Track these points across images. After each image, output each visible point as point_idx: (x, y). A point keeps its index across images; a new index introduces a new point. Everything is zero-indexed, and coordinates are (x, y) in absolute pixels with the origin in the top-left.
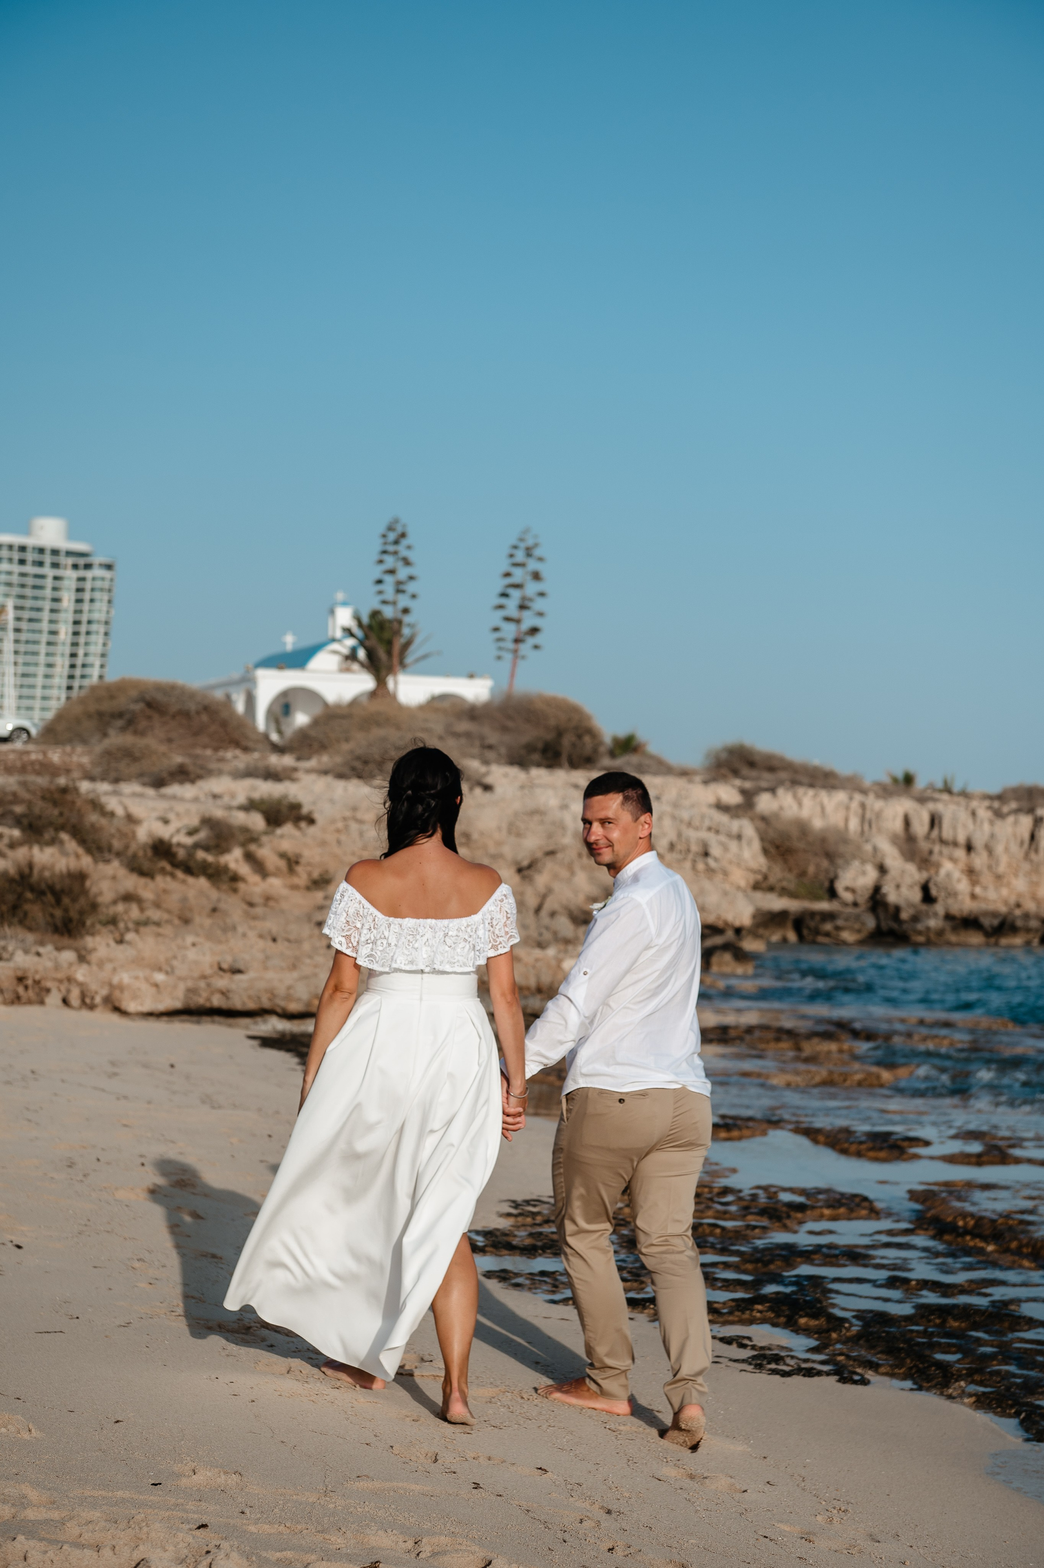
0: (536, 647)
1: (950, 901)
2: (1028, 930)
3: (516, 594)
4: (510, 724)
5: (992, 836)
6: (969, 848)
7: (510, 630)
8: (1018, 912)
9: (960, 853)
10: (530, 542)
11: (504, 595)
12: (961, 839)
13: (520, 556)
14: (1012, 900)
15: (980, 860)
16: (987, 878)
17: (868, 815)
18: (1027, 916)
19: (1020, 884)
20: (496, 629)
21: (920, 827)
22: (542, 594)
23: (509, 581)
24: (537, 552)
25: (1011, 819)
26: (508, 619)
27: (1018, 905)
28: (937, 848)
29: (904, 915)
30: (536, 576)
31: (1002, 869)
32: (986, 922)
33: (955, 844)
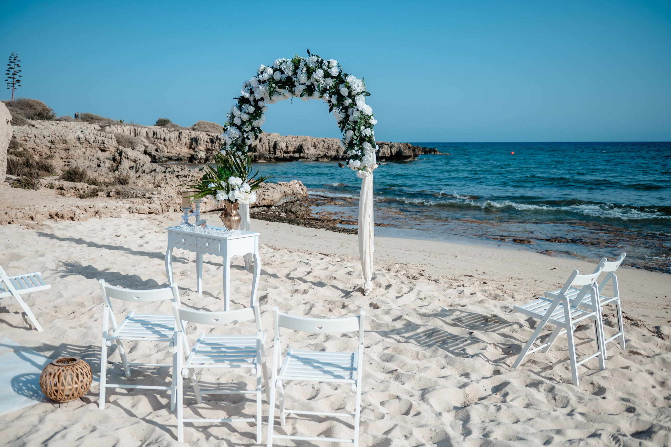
0: (19, 86)
1: (163, 153)
2: (185, 160)
3: (12, 71)
4: (23, 107)
5: (170, 137)
6: (164, 140)
7: (11, 80)
8: (181, 156)
9: (162, 141)
10: (15, 56)
11: (8, 71)
12: (163, 138)
13: (12, 60)
14: (178, 153)
15: (167, 143)
16: (170, 147)
17: (137, 132)
18: (184, 157)
19: (178, 149)
20: (7, 80)
21: (151, 135)
22: (20, 71)
23: (10, 66)
24: (17, 59)
25: (173, 132)
26: (10, 77)
27: (180, 154)
28: (156, 140)
29: (157, 158)
30: (18, 66)
31: (173, 145)
32: (174, 158)
33: (161, 139)
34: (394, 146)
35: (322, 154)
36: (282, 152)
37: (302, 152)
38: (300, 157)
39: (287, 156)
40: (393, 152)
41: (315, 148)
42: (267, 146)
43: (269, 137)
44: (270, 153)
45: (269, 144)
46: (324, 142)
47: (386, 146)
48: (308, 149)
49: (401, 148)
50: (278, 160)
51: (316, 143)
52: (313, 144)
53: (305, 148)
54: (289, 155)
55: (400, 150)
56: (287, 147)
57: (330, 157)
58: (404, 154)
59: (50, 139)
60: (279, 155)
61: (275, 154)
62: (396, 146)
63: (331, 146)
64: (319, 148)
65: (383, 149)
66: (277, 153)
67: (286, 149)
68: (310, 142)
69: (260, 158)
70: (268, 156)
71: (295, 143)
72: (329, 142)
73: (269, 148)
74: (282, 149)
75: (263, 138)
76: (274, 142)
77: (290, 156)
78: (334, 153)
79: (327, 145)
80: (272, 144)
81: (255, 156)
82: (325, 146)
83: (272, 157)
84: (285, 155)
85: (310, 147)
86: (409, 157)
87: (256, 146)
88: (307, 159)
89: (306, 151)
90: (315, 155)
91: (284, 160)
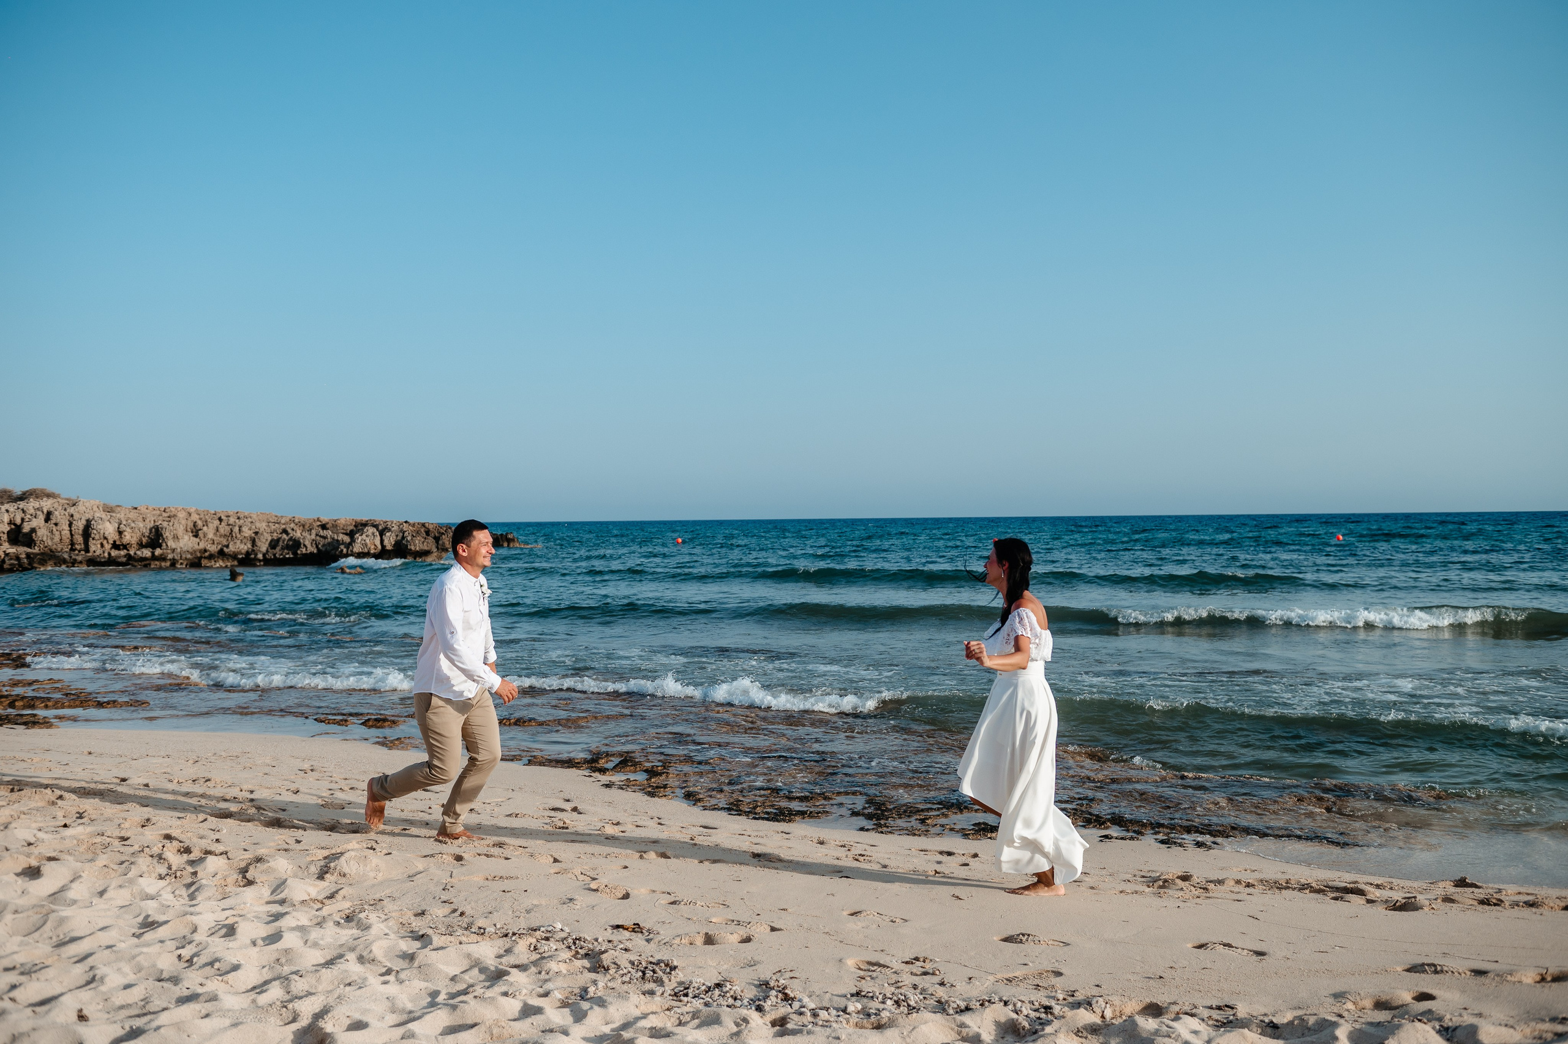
34: (390, 530)
35: (213, 549)
36: (108, 547)
37: (160, 546)
38: (154, 558)
39: (120, 557)
40: (386, 542)
41: (196, 536)
42: (66, 533)
43: (72, 510)
44: (72, 550)
45: (70, 525)
46: (220, 519)
47: (371, 530)
48: (176, 538)
49: (406, 534)
50: (95, 564)
51: (200, 523)
52: (190, 525)
53: (167, 534)
54: (123, 553)
55: (403, 538)
56: (120, 533)
57: (234, 556)
58: (413, 548)
60: (98, 553)
61: (87, 550)
62: (396, 528)
63: (236, 529)
64: (205, 535)
65: (364, 536)
66: (92, 548)
67: (117, 537)
68: (184, 522)
69: (43, 562)
70: (66, 556)
71: (141, 525)
72: (232, 520)
73: (72, 535)
74: (105, 538)
75: (57, 513)
76: (84, 522)
77: (129, 556)
78: (244, 547)
79: (228, 529)
80: (80, 525)
81: (28, 555)
82: (222, 530)
83: (79, 558)
84: (114, 553)
85: (180, 530)
86: (427, 553)
87: (33, 530)
88: (174, 563)
89: (171, 544)
90: (193, 553)
91: (111, 562)
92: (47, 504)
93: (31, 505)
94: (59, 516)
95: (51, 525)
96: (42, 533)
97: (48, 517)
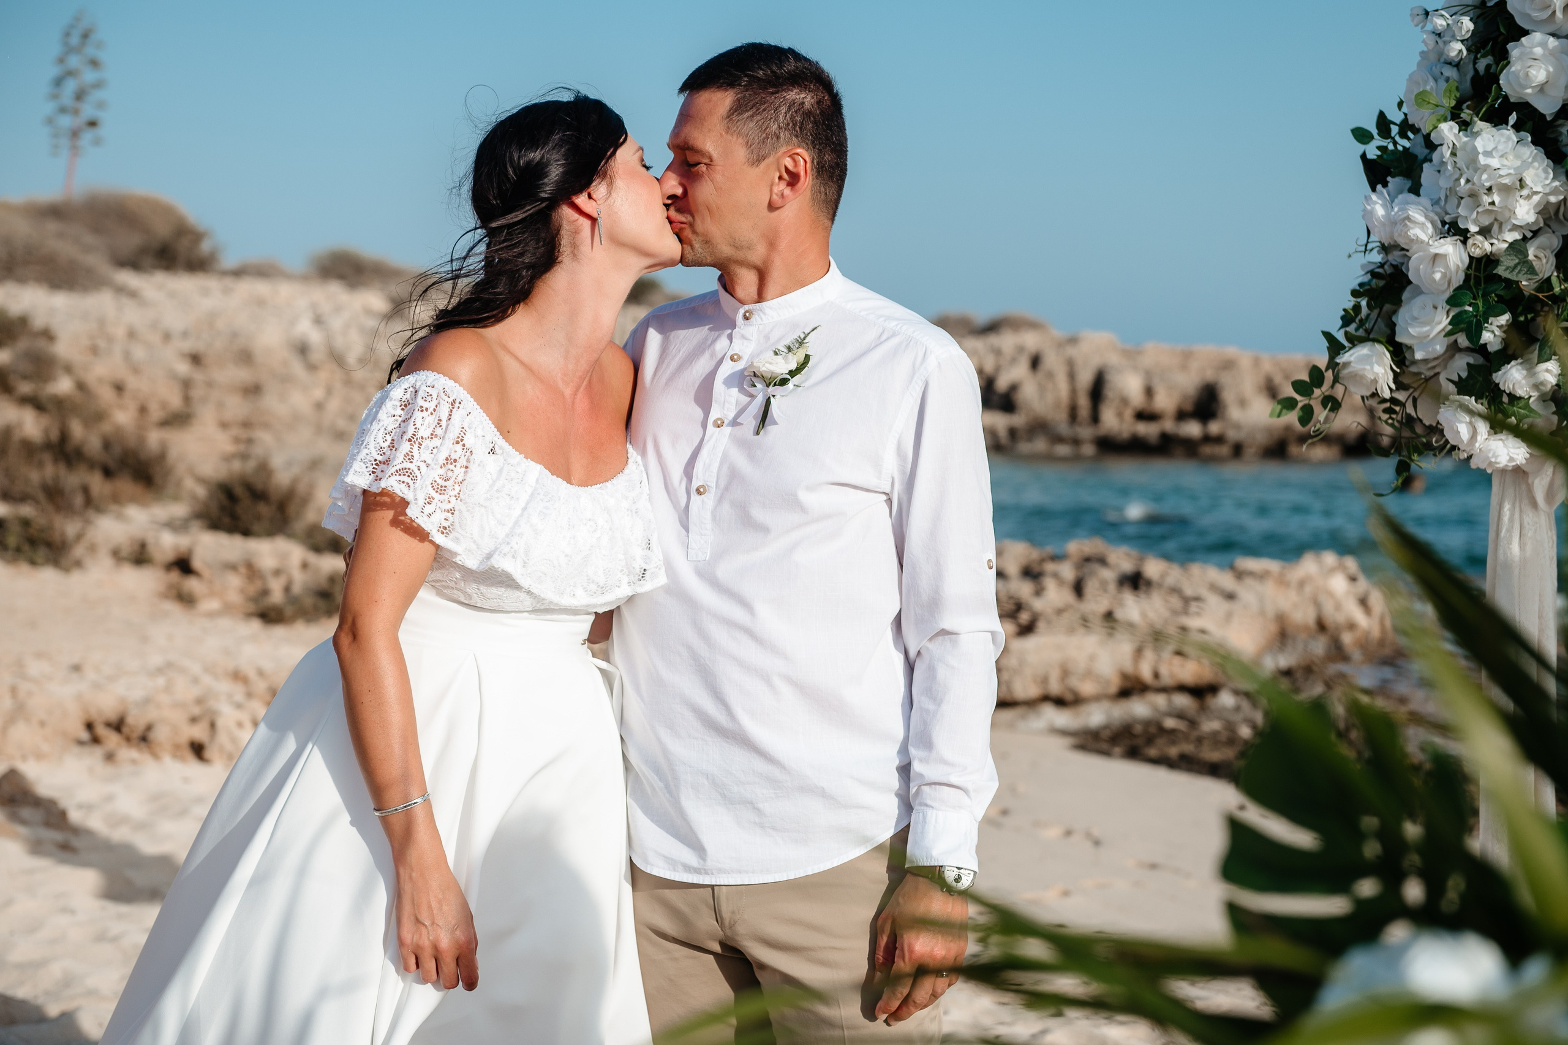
0: (96, 141)
3: (71, 82)
4: (104, 225)
7: (65, 122)
11: (56, 83)
13: (73, 42)
20: (51, 120)
22: (102, 83)
23: (63, 68)
24: (93, 39)
26: (64, 110)
30: (94, 63)
36: (1128, 414)
37: (1216, 418)
38: (1207, 439)
39: (1150, 434)
42: (1065, 390)
43: (1071, 351)
44: (1075, 419)
45: (1071, 379)
48: (1242, 402)
50: (1109, 446)
53: (1228, 396)
54: (1156, 428)
56: (1149, 392)
57: (1342, 440)
59: (188, 346)
60: (1114, 427)
61: (1097, 422)
66: (1106, 418)
67: (1144, 400)
68: (1249, 373)
69: (1031, 440)
70: (1066, 430)
71: (1181, 379)
73: (1072, 394)
74: (1124, 401)
75: (1048, 356)
76: (1092, 373)
77: (1164, 434)
80: (1085, 378)
83: (1086, 436)
84: (1141, 427)
85: (1247, 392)
88: (1238, 450)
89: (1234, 413)
90: (1269, 430)
91: (1135, 447)
92: (1031, 340)
93: (1007, 341)
94: (1052, 361)
95: (1040, 375)
96: (1030, 393)
97: (1035, 362)
